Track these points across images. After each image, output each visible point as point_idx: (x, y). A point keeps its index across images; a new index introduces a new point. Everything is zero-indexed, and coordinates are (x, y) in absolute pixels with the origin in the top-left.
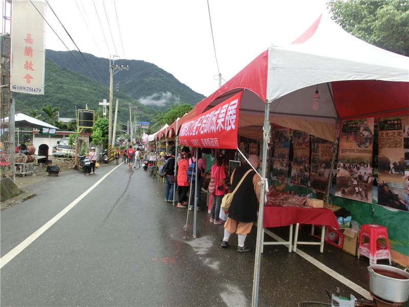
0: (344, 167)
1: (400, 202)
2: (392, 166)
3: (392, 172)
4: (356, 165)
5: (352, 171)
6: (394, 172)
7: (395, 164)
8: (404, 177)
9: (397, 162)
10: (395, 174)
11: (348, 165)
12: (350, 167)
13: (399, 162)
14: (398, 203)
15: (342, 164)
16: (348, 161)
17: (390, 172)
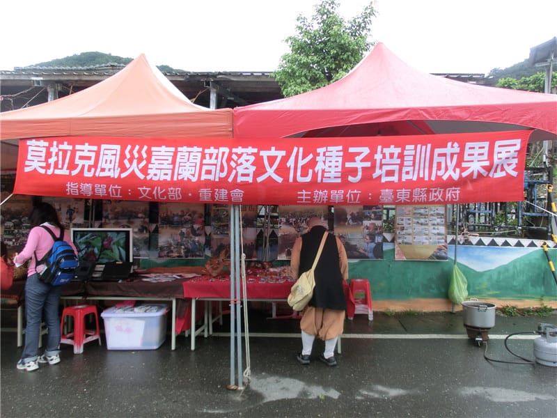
0: (288, 223)
1: (360, 252)
2: (349, 217)
3: (349, 224)
4: (306, 220)
5: (299, 227)
6: (351, 222)
7: (352, 215)
8: (363, 227)
9: (355, 212)
10: (352, 225)
11: (294, 220)
12: (296, 223)
13: (358, 213)
14: (358, 253)
15: (284, 220)
16: (293, 215)
17: (347, 223)
